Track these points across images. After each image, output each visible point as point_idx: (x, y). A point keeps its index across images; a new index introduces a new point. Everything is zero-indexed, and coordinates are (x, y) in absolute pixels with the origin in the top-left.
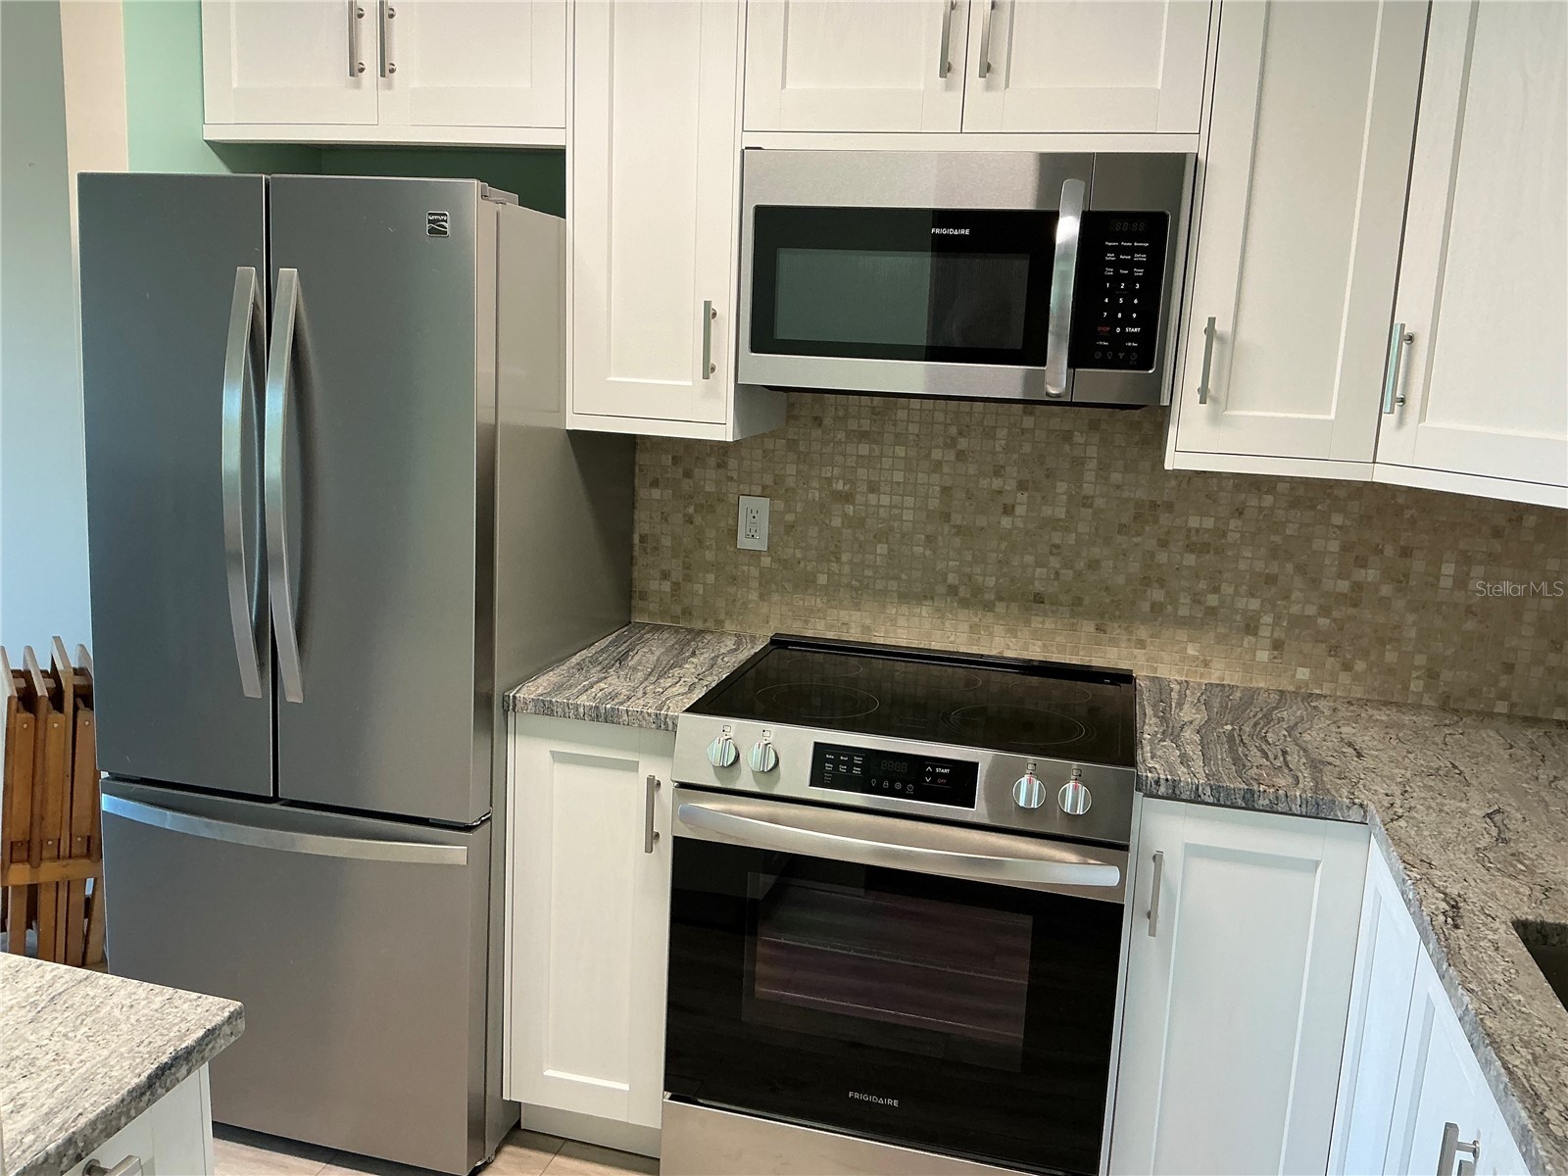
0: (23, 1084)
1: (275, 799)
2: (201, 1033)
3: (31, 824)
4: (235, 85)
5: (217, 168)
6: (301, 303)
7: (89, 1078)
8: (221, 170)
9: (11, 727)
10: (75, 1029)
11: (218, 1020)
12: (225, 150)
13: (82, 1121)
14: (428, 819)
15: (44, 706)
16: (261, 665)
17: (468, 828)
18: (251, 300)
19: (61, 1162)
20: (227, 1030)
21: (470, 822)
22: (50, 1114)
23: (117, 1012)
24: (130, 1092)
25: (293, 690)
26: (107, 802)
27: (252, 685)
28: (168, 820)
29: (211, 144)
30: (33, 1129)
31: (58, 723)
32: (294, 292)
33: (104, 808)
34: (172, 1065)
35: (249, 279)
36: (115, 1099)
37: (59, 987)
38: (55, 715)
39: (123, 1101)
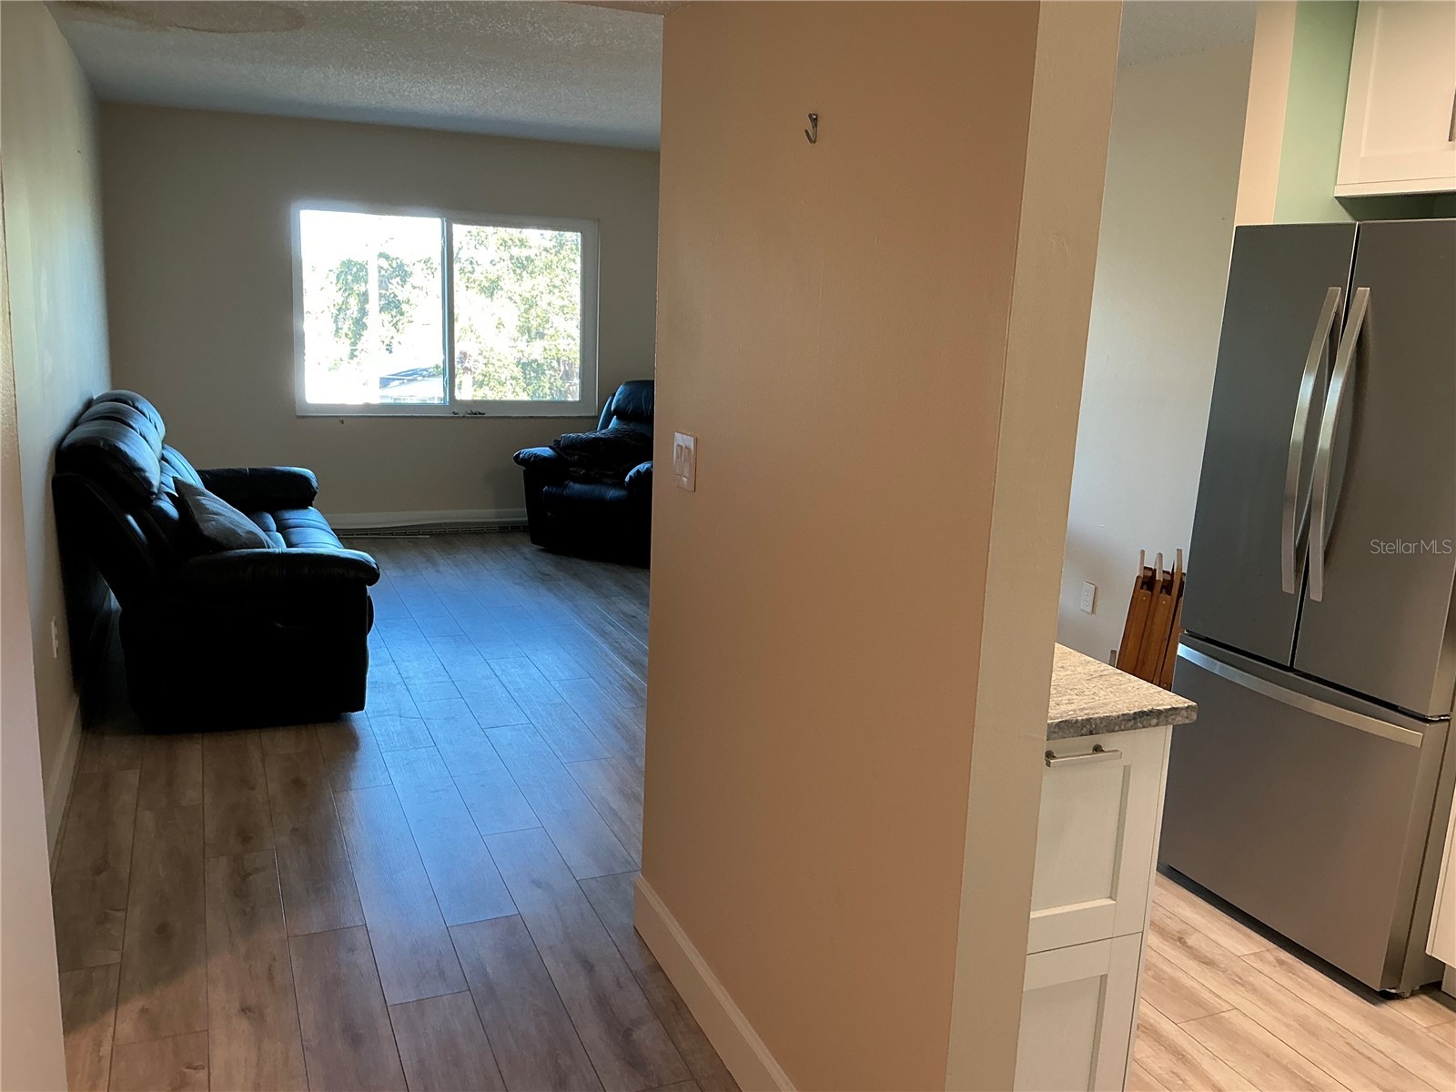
0: (1076, 697)
1: (1290, 669)
2: (1169, 707)
3: (1136, 666)
4: (1362, 156)
5: (1343, 217)
6: (1369, 312)
7: (1106, 704)
8: (1348, 219)
9: (1135, 596)
10: (1107, 688)
11: (1181, 706)
12: (1349, 203)
13: (1096, 716)
14: (1397, 707)
15: (1158, 587)
16: (1297, 571)
17: (1426, 720)
18: (1334, 310)
19: (1082, 729)
20: (1184, 713)
21: (1429, 715)
22: (1082, 709)
23: (1130, 688)
24: (1123, 715)
25: (1316, 593)
26: (1182, 650)
27: (1289, 585)
28: (1217, 668)
29: (1336, 197)
30: (1075, 711)
31: (1165, 601)
32: (1365, 304)
33: (1179, 653)
34: (1148, 715)
35: (1336, 294)
36: (1114, 714)
37: (1105, 673)
38: (1164, 595)
39: (1118, 717)
